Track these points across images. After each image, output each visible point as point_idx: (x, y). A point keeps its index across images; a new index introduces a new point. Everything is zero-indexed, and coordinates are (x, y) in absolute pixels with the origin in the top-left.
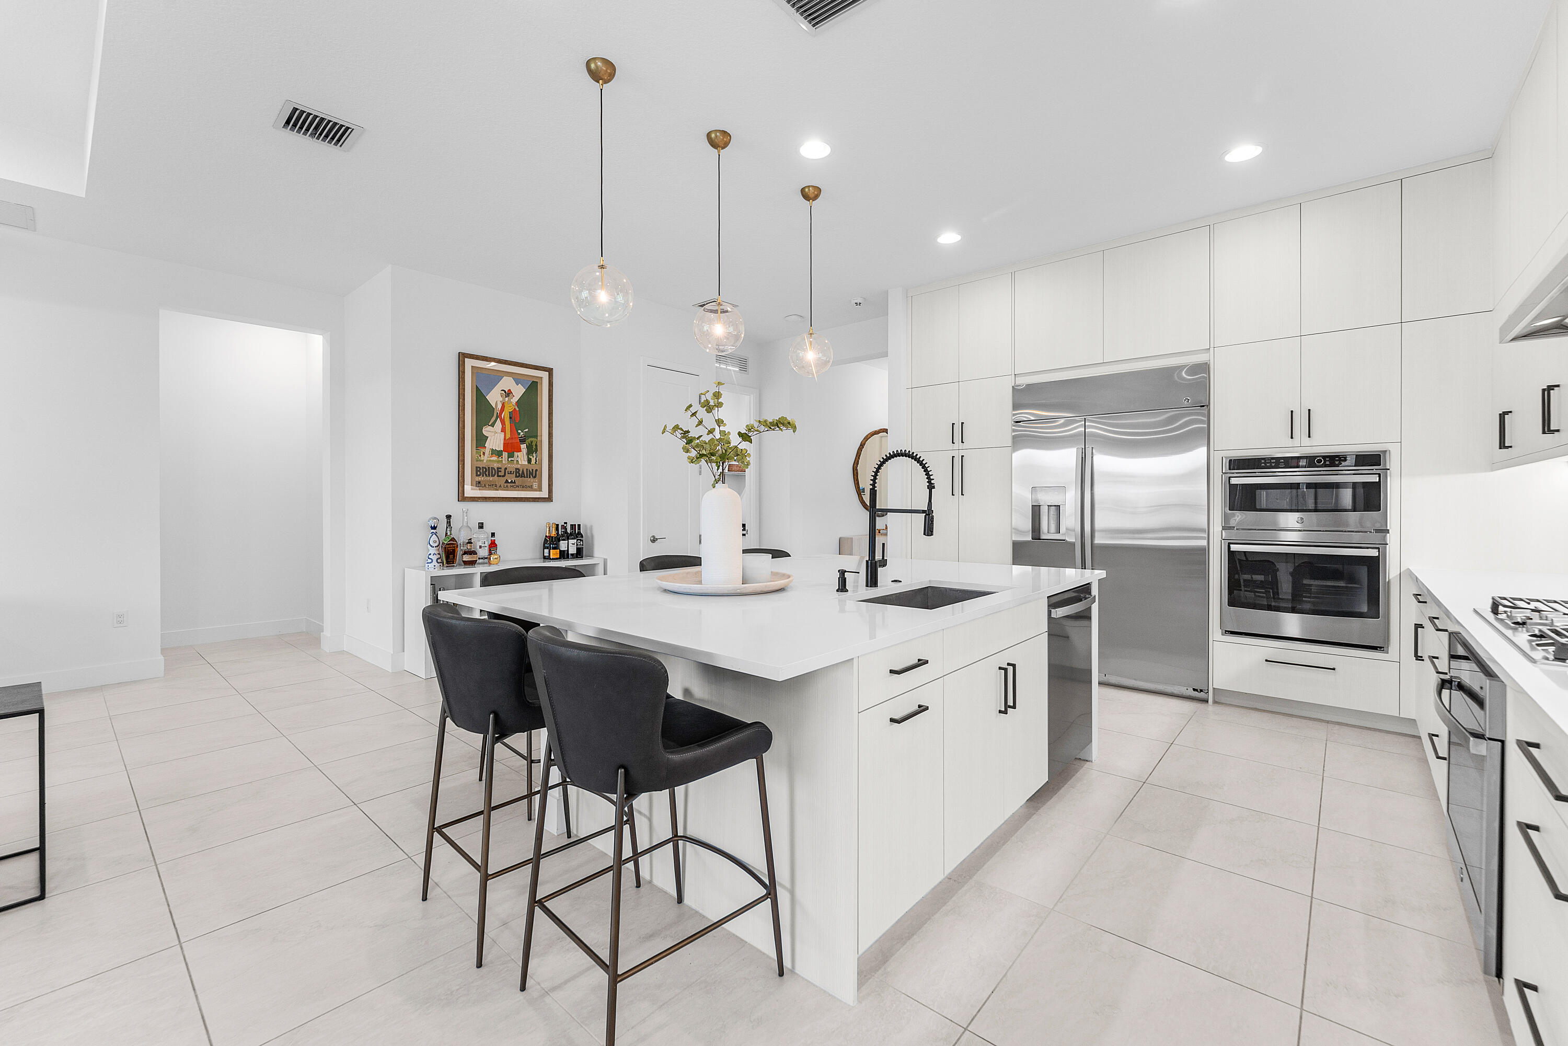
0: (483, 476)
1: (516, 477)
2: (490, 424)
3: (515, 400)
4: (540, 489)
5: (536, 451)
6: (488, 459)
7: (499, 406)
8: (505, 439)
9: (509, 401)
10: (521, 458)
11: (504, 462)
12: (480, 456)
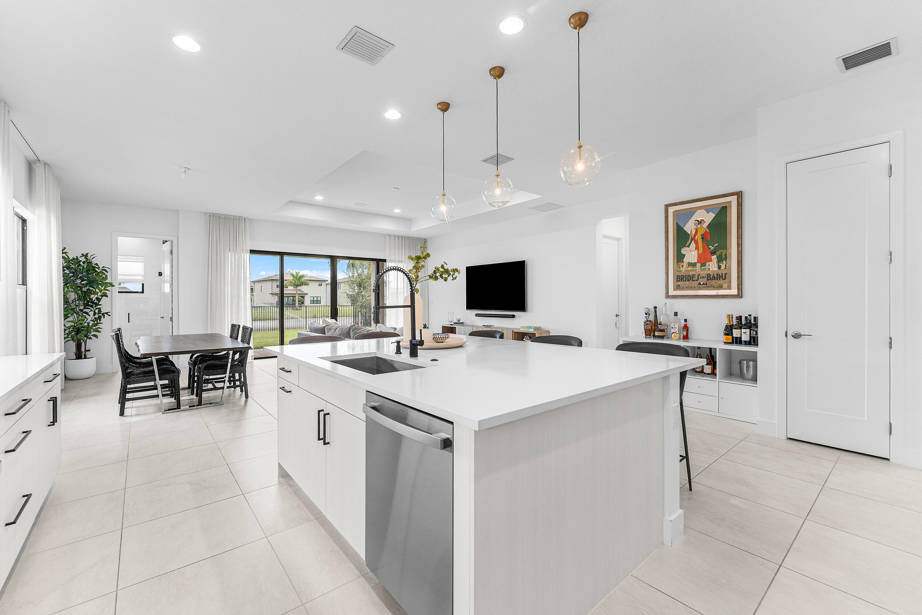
0: (681, 281)
1: (708, 280)
2: (686, 246)
3: (705, 225)
4: (729, 288)
5: (726, 259)
6: (686, 269)
7: (694, 232)
8: (698, 254)
9: (701, 227)
10: (713, 266)
11: (697, 270)
12: (680, 268)
